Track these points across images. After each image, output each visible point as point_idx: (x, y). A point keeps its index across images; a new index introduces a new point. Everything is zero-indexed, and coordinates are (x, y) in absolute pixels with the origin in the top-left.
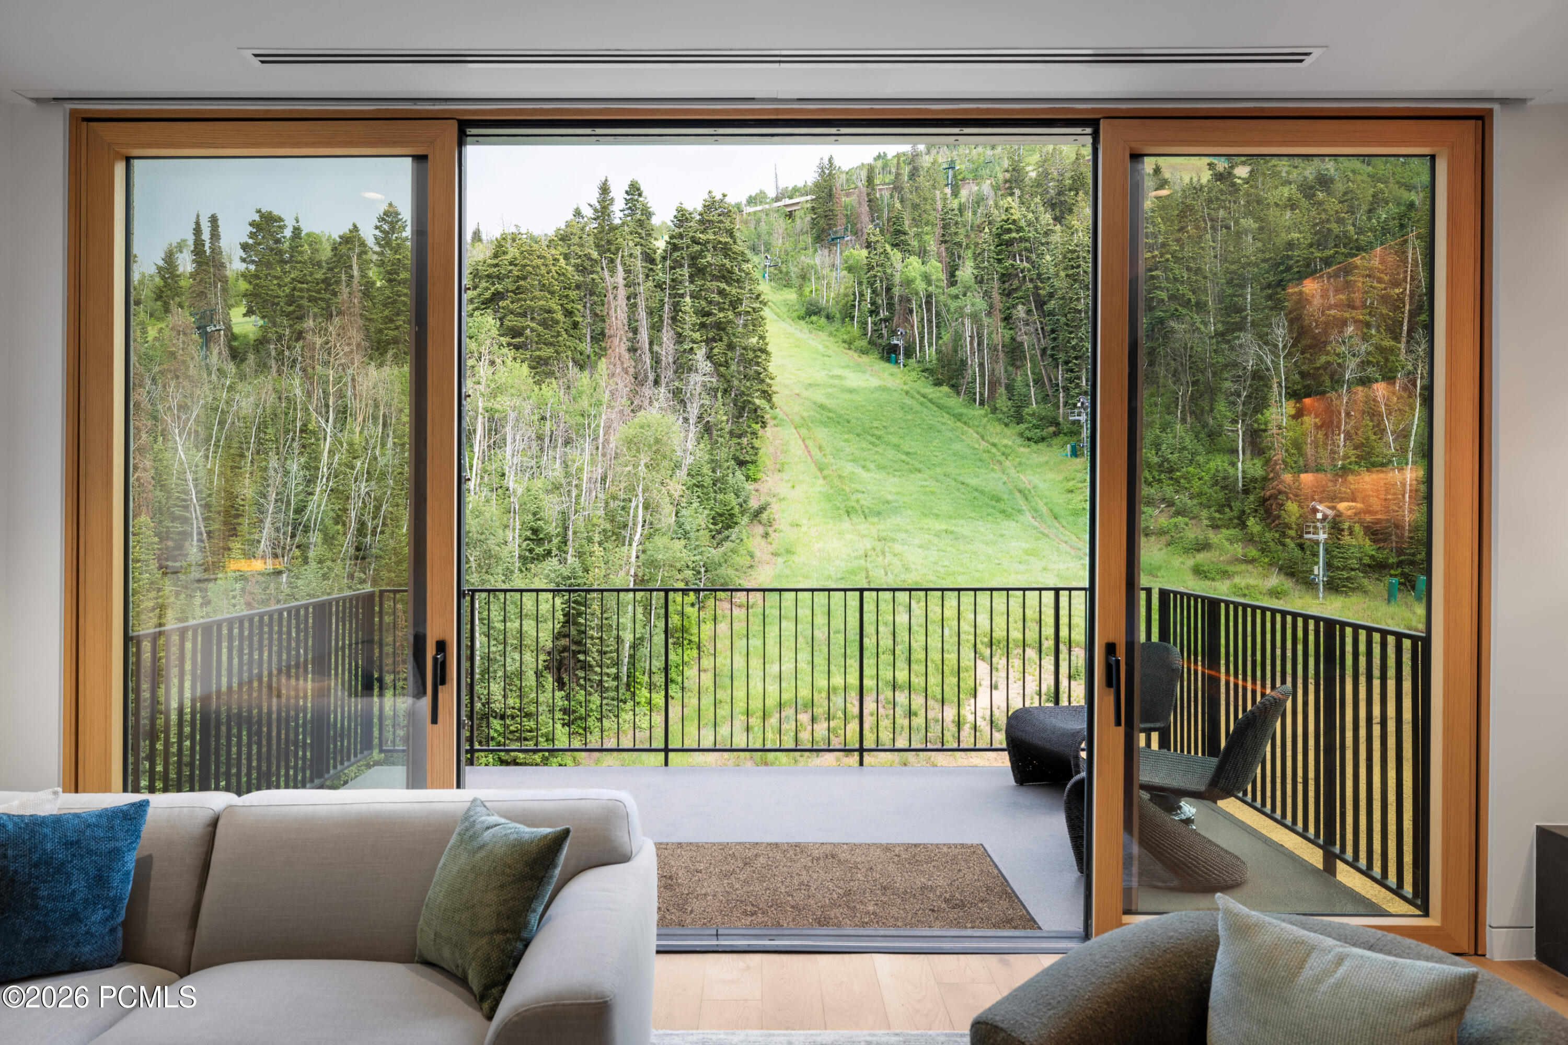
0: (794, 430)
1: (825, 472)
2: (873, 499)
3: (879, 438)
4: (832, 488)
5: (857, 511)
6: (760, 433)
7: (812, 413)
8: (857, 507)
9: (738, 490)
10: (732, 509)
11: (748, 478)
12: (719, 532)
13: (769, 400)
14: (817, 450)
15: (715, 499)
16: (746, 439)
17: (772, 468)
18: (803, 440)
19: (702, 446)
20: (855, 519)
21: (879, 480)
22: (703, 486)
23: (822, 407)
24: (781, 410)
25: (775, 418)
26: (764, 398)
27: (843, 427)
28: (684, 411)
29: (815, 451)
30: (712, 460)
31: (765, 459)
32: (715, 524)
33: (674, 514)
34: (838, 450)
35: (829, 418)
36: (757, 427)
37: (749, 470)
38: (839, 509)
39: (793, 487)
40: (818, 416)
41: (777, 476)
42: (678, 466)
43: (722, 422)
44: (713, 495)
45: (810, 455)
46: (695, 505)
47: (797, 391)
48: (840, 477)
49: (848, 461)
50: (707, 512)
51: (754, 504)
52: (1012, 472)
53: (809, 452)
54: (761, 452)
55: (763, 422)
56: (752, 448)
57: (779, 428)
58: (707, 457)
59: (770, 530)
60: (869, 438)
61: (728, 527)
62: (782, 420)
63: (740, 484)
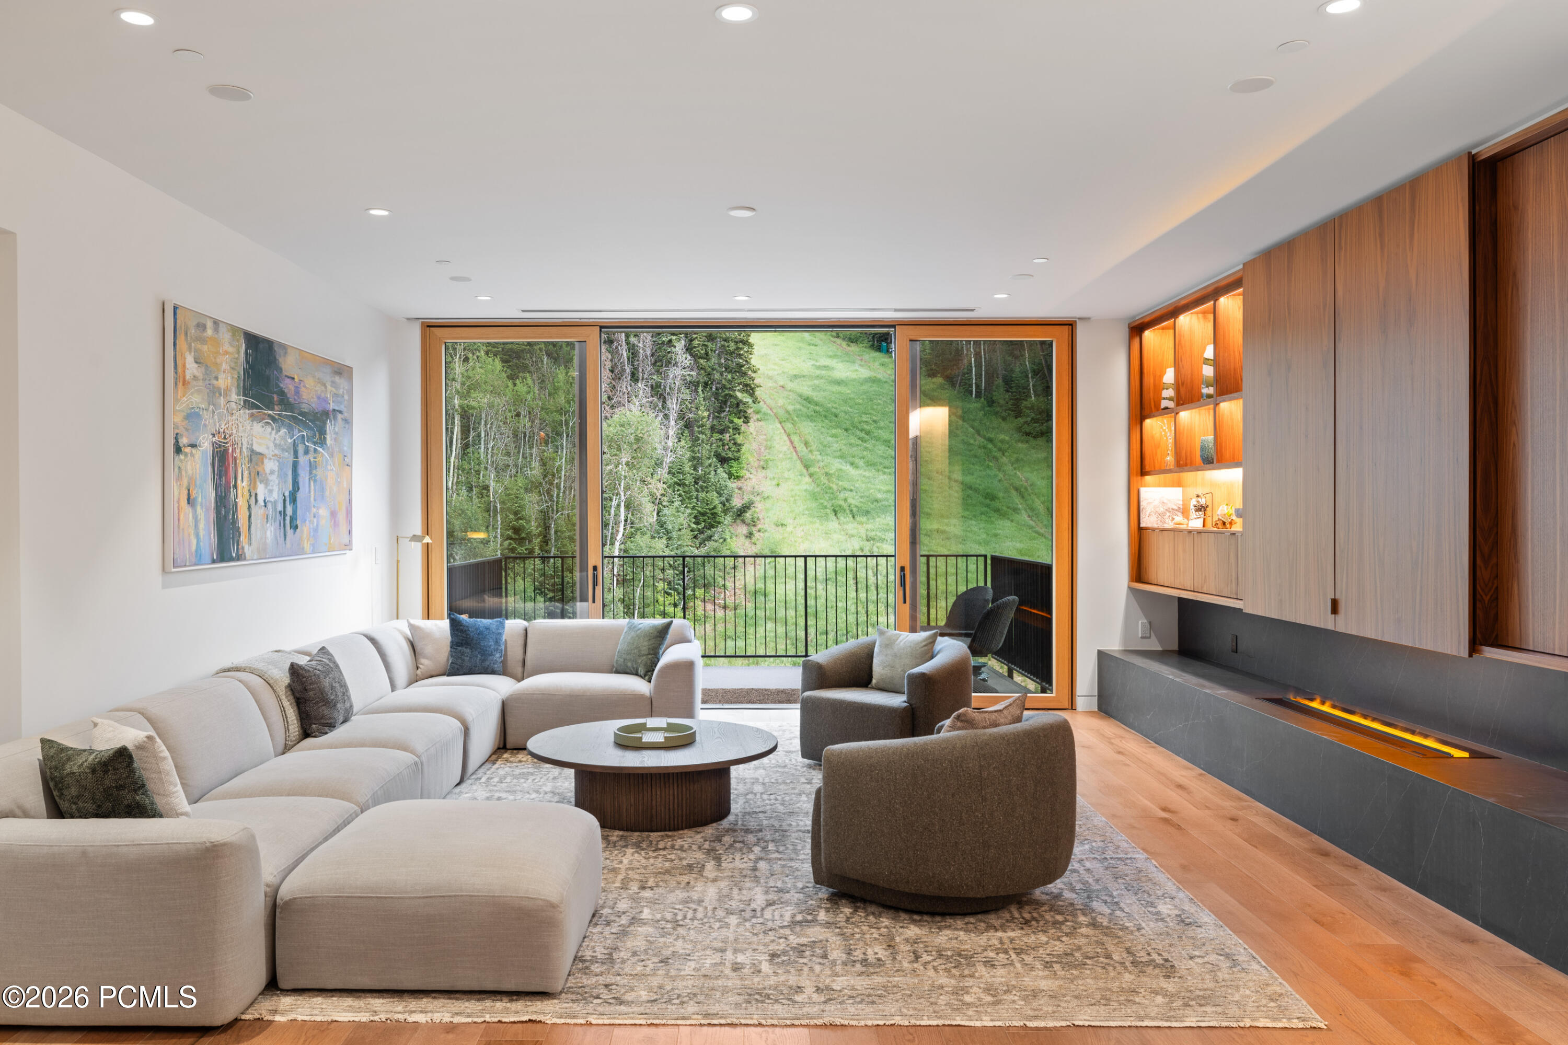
0: (779, 425)
1: (812, 470)
2: (861, 497)
3: (868, 433)
4: (818, 485)
5: (845, 510)
6: (743, 428)
7: (798, 406)
8: (845, 506)
9: (720, 488)
10: (715, 507)
11: (730, 475)
12: (701, 532)
13: (752, 395)
14: (803, 445)
15: (697, 498)
16: (728, 435)
17: (756, 464)
18: (788, 436)
19: (683, 443)
20: (842, 518)
21: (869, 477)
22: (684, 484)
23: (808, 400)
24: (765, 403)
25: (757, 412)
26: (747, 392)
27: (831, 421)
28: (664, 407)
29: (801, 447)
30: (694, 458)
31: (748, 455)
32: (697, 523)
33: (655, 513)
34: (825, 446)
35: (815, 412)
36: (739, 422)
37: (731, 467)
38: (825, 507)
39: (778, 485)
40: (804, 410)
41: (762, 473)
42: (659, 463)
43: (703, 418)
44: (695, 494)
45: (796, 451)
46: (677, 504)
47: (781, 383)
48: (827, 474)
49: (836, 457)
50: (689, 511)
51: (737, 502)
52: (1009, 468)
53: (794, 448)
54: (744, 449)
55: (746, 417)
56: (735, 444)
57: (762, 423)
58: (688, 454)
59: (754, 530)
60: (858, 433)
61: (711, 526)
62: (765, 414)
63: (722, 482)
